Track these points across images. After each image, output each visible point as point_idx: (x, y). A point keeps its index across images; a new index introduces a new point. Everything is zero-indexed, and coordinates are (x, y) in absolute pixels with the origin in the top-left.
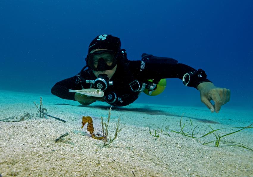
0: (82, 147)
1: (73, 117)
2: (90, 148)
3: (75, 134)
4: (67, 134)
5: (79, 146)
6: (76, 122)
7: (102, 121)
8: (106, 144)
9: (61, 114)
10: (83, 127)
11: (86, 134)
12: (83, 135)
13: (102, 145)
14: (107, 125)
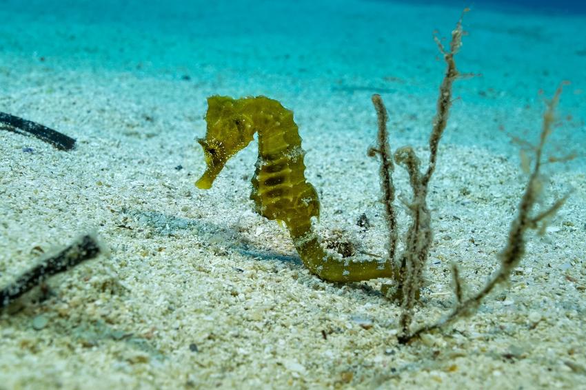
0: (224, 356)
1: (130, 108)
2: (286, 362)
3: (153, 245)
4: (89, 249)
5: (193, 347)
6: (153, 144)
7: (383, 135)
8: (413, 326)
9: (39, 84)
10: (209, 177)
11: (240, 243)
12: (217, 253)
13: (382, 333)
14: (423, 171)
